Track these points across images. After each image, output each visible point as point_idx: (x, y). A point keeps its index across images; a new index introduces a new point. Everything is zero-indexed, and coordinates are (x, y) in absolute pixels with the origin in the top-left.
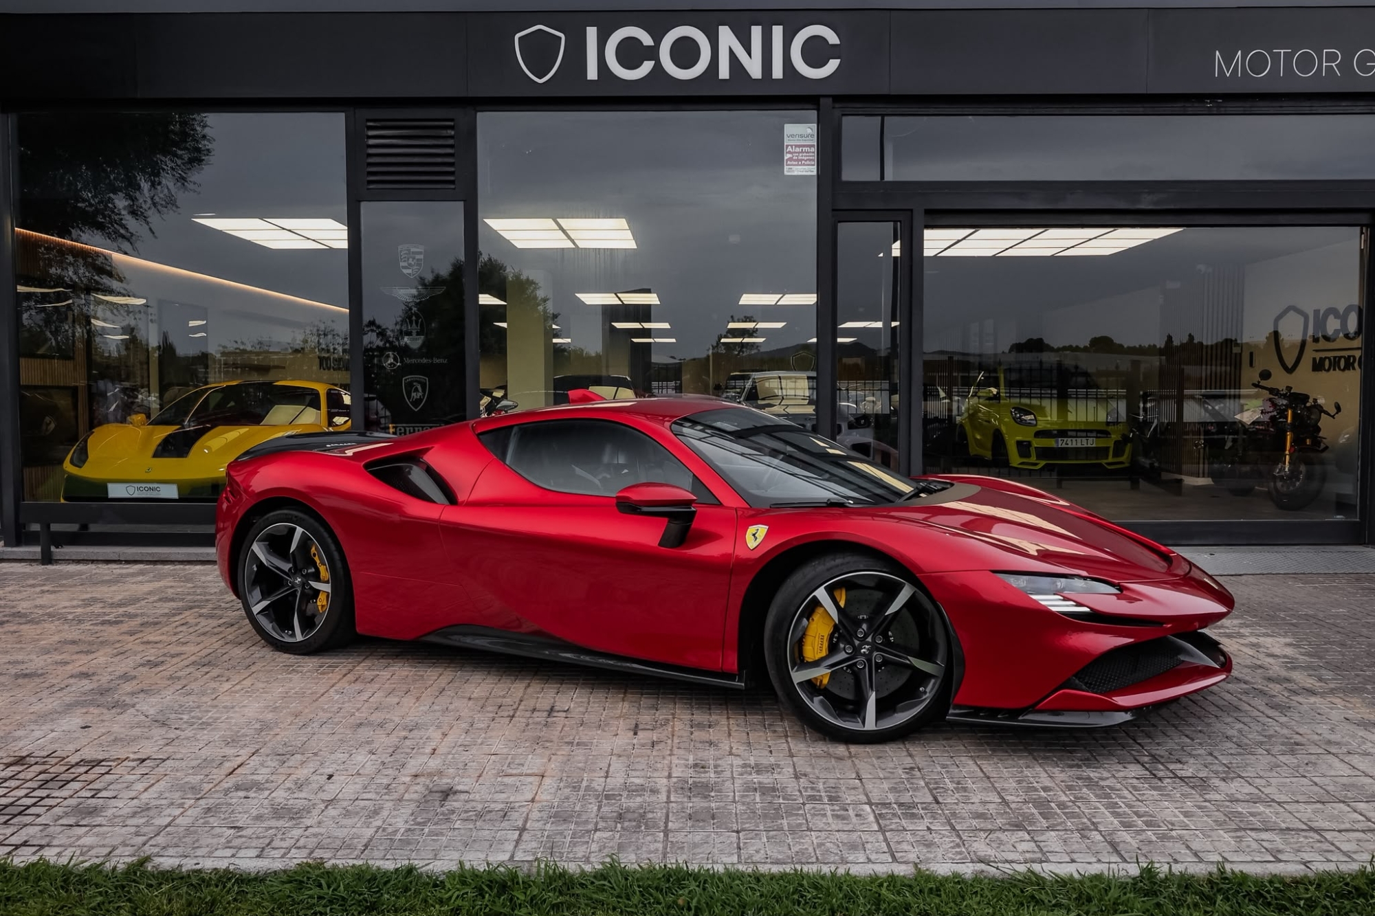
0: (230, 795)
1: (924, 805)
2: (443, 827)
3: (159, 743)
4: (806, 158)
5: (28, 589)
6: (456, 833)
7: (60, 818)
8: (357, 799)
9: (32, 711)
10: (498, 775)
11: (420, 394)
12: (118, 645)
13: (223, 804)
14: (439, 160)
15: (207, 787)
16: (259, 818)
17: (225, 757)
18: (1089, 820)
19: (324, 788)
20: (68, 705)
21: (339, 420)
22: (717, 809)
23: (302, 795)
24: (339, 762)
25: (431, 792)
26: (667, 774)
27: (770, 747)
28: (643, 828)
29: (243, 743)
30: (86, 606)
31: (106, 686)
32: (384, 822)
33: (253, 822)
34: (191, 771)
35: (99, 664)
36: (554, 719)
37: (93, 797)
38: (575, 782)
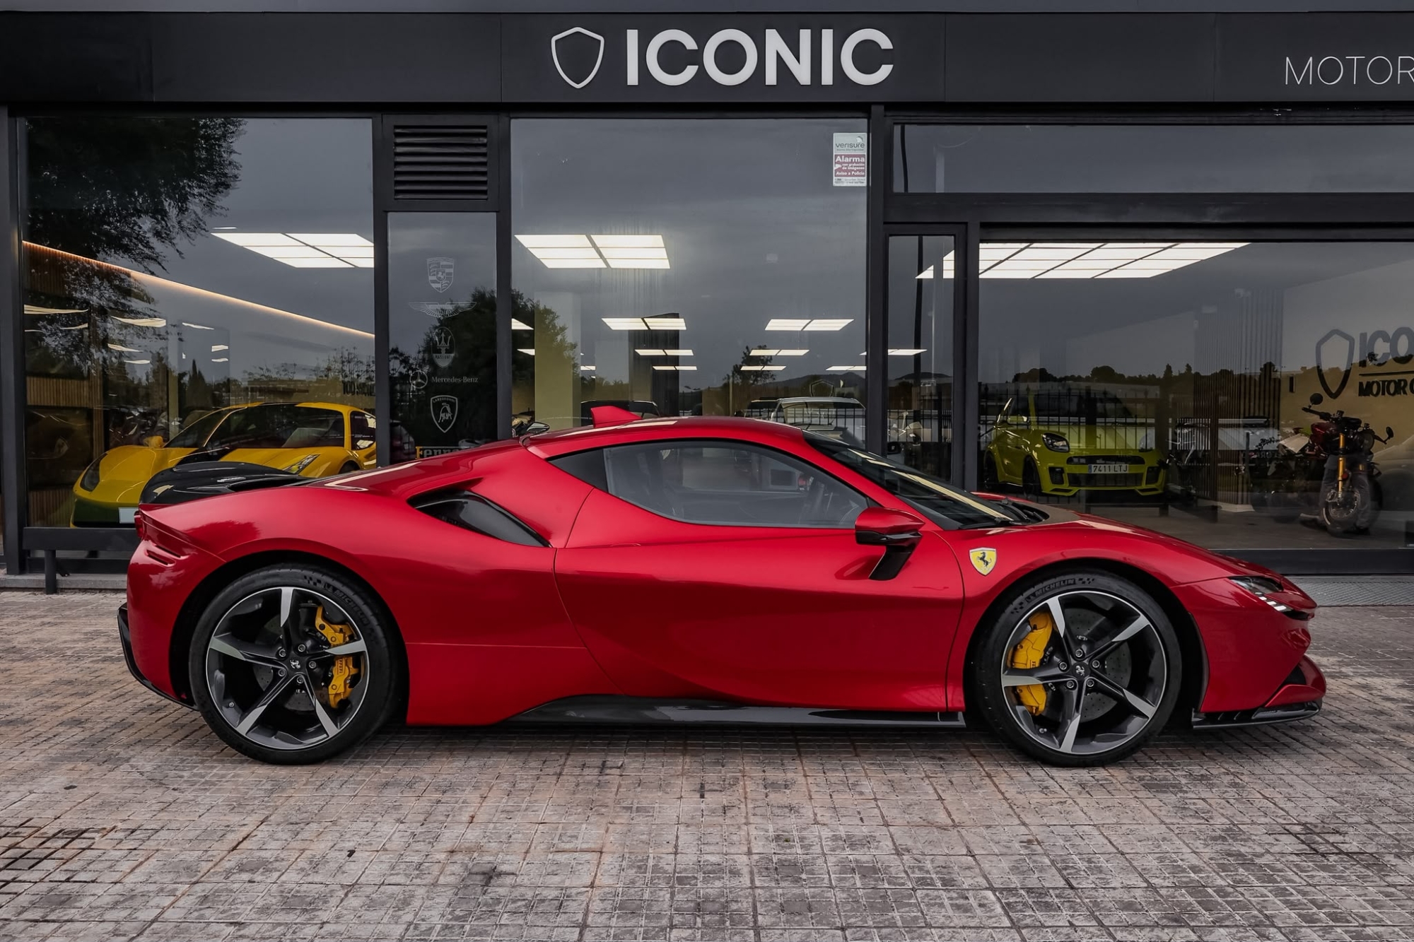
0: (231, 879)
1: (1057, 892)
2: (486, 923)
3: (153, 808)
4: (855, 169)
5: (28, 620)
6: (504, 929)
7: (25, 910)
8: (383, 884)
9: (11, 766)
10: (548, 851)
11: (449, 415)
12: (118, 686)
13: (222, 891)
14: (471, 169)
15: (205, 866)
16: (265, 910)
17: (228, 826)
18: (1261, 912)
19: (343, 869)
20: (53, 759)
21: (363, 443)
22: (813, 897)
23: (318, 878)
24: (362, 833)
25: (470, 873)
26: (745, 849)
27: (859, 813)
28: (728, 923)
29: (251, 808)
30: (87, 640)
31: (98, 736)
32: (416, 915)
33: (257, 916)
34: (187, 846)
35: (95, 708)
36: (607, 777)
37: (68, 880)
38: (640, 861)
